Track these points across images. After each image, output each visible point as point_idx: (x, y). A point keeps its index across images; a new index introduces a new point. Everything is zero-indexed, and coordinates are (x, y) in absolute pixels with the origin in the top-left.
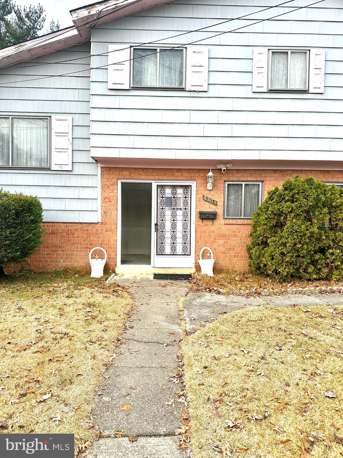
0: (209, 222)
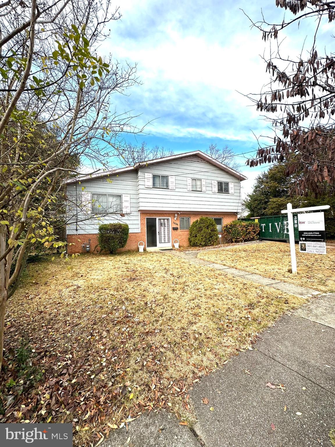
0: (176, 231)
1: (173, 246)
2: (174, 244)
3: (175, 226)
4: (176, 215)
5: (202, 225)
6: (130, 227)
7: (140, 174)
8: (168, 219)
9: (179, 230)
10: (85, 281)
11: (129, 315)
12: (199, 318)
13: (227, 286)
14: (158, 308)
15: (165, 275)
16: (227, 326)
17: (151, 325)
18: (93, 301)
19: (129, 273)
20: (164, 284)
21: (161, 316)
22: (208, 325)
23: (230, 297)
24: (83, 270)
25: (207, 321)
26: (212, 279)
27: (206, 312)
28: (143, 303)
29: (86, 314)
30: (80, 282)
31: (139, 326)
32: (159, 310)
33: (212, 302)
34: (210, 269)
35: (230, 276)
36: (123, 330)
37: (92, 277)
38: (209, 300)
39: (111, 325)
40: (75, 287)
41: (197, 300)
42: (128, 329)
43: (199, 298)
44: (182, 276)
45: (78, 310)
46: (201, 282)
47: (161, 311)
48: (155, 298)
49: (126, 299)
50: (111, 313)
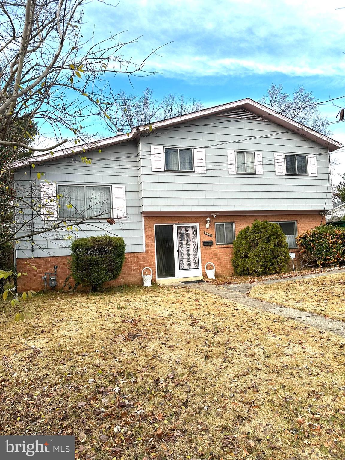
0: (208, 248)
1: (205, 275)
2: (207, 272)
3: (207, 239)
4: (208, 219)
5: (257, 236)
6: (126, 242)
7: (141, 147)
8: (194, 227)
9: (215, 246)
10: (47, 340)
11: (127, 402)
12: (256, 410)
13: (307, 350)
14: (178, 390)
15: (191, 329)
16: (310, 425)
17: (166, 421)
18: (61, 377)
19: (126, 325)
20: (190, 345)
21: (185, 405)
22: (272, 423)
23: (315, 370)
24: (44, 321)
25: (271, 415)
26: (278, 337)
27: (270, 398)
28: (150, 381)
29: (49, 400)
30: (40, 343)
31: (145, 424)
32: (180, 394)
33: (280, 379)
34: (275, 317)
35: (313, 330)
36: (115, 430)
37: (60, 333)
38: (274, 376)
39: (94, 421)
40: (32, 351)
41: (251, 377)
42: (125, 429)
43: (255, 372)
44: (222, 331)
45: (36, 394)
46: (258, 342)
47: (184, 396)
48: (173, 371)
49: (121, 373)
50: (95, 399)
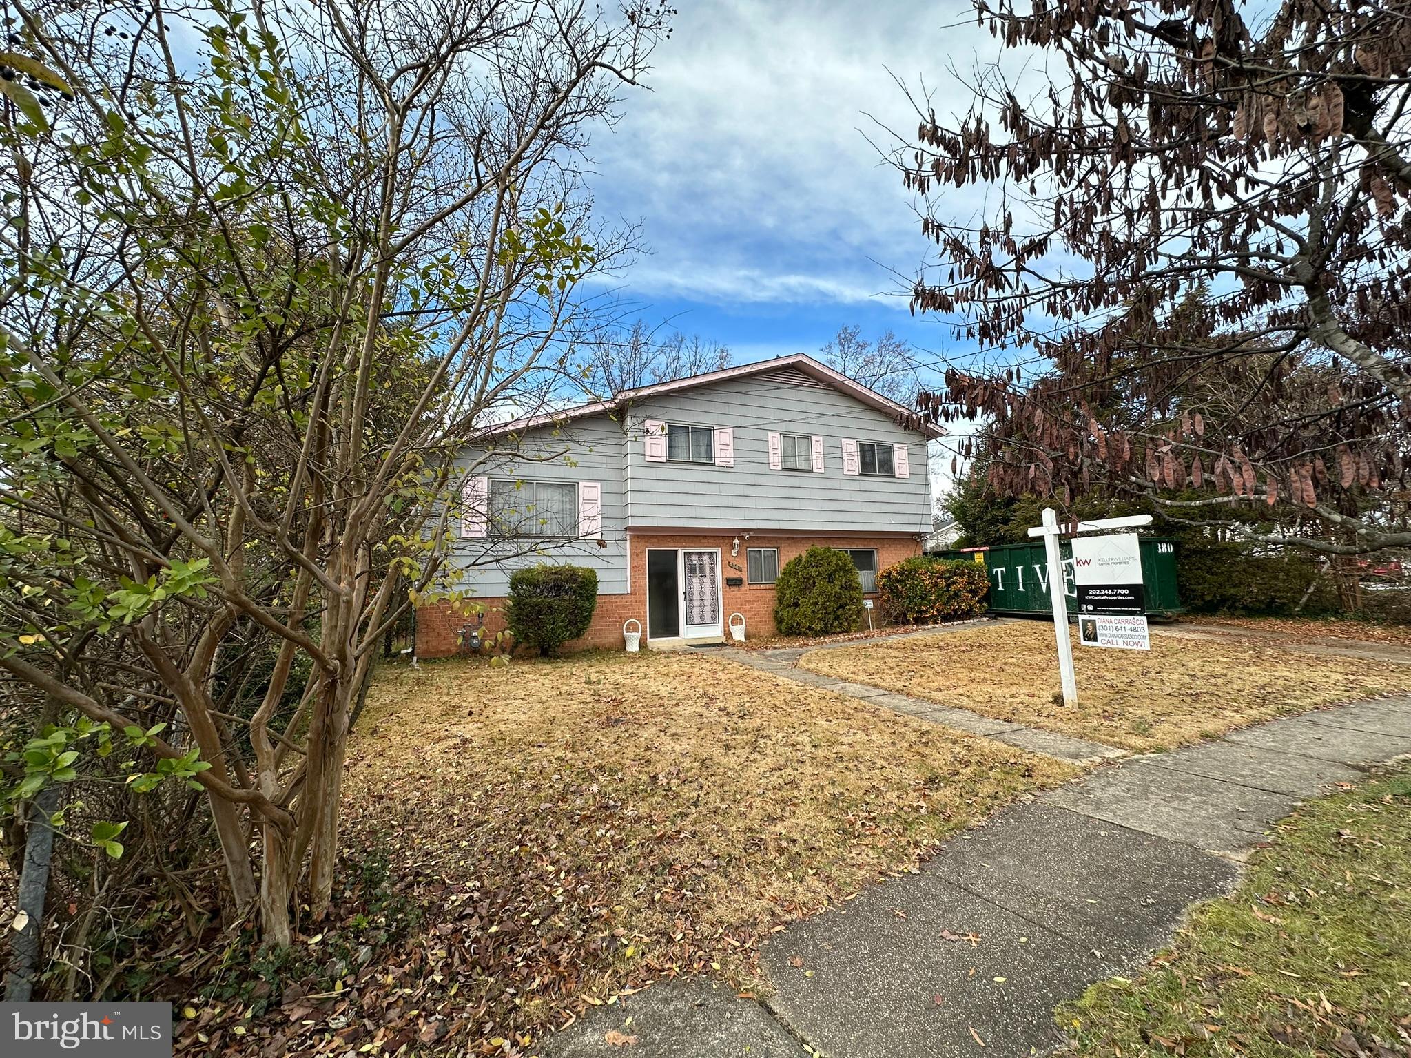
0: (735, 589)
1: (728, 634)
2: (732, 629)
3: (734, 574)
4: (736, 541)
5: (813, 571)
6: (600, 576)
7: (630, 422)
8: (711, 554)
9: (746, 587)
10: (480, 725)
11: (612, 803)
12: (793, 808)
13: (874, 738)
14: (685, 788)
15: (705, 712)
16: (863, 824)
17: (668, 823)
18: (511, 773)
19: (601, 706)
20: (702, 733)
21: (695, 804)
22: (814, 823)
23: (880, 762)
24: (470, 699)
25: (812, 814)
26: (834, 721)
27: (812, 796)
28: (644, 778)
29: (496, 801)
30: (469, 729)
31: (640, 827)
32: (688, 792)
33: (830, 773)
34: (833, 695)
35: (886, 713)
36: (598, 834)
37: (498, 716)
38: (822, 770)
39: (566, 825)
40: (458, 741)
41: (789, 770)
42: (612, 832)
43: (796, 765)
44: (752, 715)
45: (476, 794)
46: (803, 728)
47: (695, 794)
48: (676, 764)
49: (601, 769)
50: (564, 799)
